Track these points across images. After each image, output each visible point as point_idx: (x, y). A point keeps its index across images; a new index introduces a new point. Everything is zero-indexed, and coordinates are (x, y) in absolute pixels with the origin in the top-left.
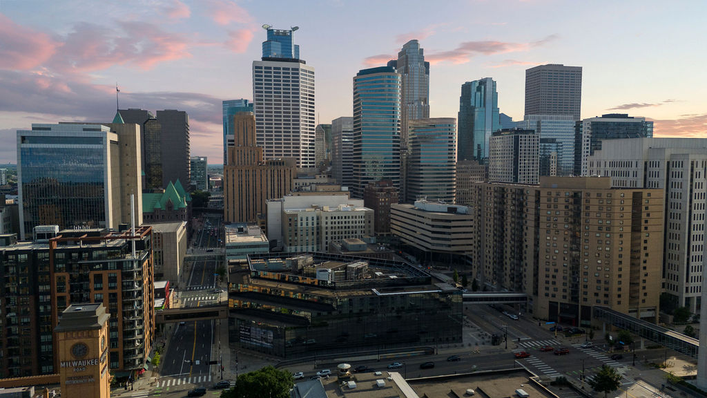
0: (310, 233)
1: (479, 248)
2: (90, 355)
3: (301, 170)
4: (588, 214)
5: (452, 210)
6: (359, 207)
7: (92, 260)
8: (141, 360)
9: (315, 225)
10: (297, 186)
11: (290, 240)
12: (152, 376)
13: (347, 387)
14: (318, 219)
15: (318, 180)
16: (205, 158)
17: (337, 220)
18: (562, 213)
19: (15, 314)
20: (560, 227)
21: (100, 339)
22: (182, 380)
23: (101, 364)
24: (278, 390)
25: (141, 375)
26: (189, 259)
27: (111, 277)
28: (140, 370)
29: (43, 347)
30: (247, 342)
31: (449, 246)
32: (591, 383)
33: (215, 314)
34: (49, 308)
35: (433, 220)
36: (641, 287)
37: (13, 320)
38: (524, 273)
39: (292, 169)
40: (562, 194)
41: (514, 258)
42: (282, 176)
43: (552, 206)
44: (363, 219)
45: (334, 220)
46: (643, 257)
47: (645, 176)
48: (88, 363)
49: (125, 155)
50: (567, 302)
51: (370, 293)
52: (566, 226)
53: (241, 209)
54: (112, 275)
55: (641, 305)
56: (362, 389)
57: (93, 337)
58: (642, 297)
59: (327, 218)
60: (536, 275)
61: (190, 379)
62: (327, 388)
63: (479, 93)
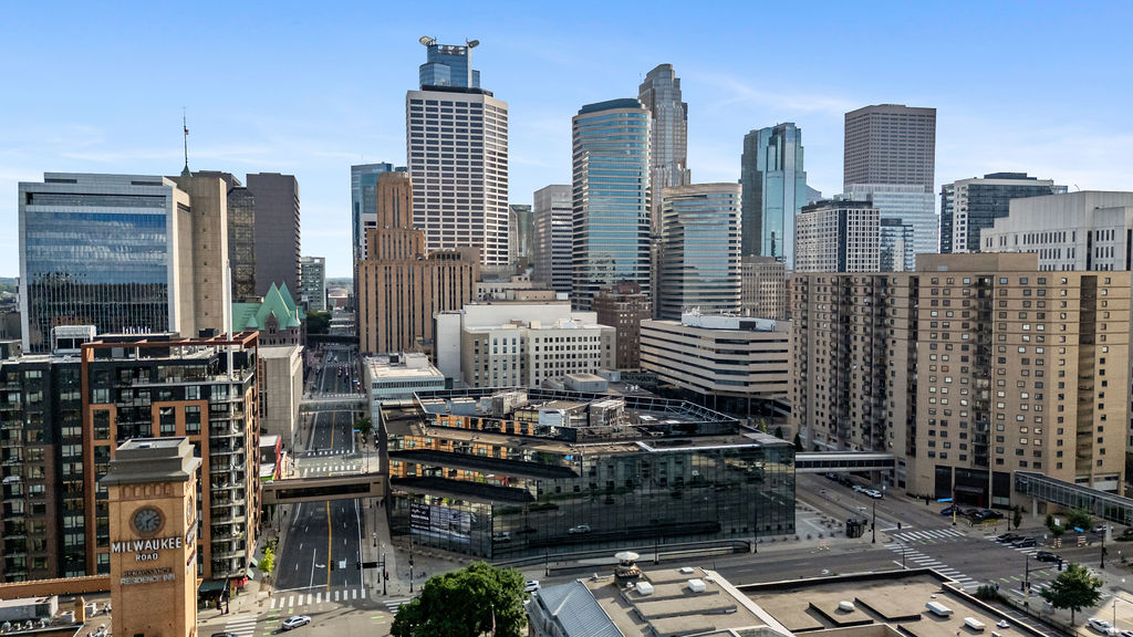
0: (510, 366)
1: (803, 383)
2: (167, 530)
3: (487, 269)
4: (1003, 315)
5: (746, 326)
6: (589, 322)
7: (157, 382)
8: (242, 561)
9: (518, 352)
10: (483, 294)
11: (477, 378)
12: (262, 589)
13: (637, 593)
14: (522, 342)
15: (516, 283)
16: (322, 259)
17: (554, 344)
18: (958, 314)
19: (18, 478)
20: (953, 337)
21: (186, 500)
22: (315, 595)
23: (186, 547)
24: (503, 603)
25: (241, 589)
26: (307, 408)
27: (189, 413)
28: (240, 579)
29: (68, 539)
30: (423, 533)
31: (746, 384)
32: (1045, 594)
33: (364, 488)
34: (79, 466)
35: (718, 341)
36: (1095, 439)
37: (15, 489)
38: (889, 419)
39: (474, 266)
40: (958, 282)
41: (869, 394)
42: (458, 277)
43: (941, 302)
44: (597, 343)
45: (549, 344)
46: (1098, 388)
47: (1089, 255)
48: (164, 544)
49: (201, 230)
50: (969, 467)
51: (636, 449)
52: (966, 337)
53: (389, 332)
54: (193, 410)
55: (1095, 469)
56: (664, 595)
57: (174, 497)
58: (1096, 455)
59: (537, 340)
60: (911, 421)
61: (328, 595)
62: (598, 594)
63: (773, 149)
